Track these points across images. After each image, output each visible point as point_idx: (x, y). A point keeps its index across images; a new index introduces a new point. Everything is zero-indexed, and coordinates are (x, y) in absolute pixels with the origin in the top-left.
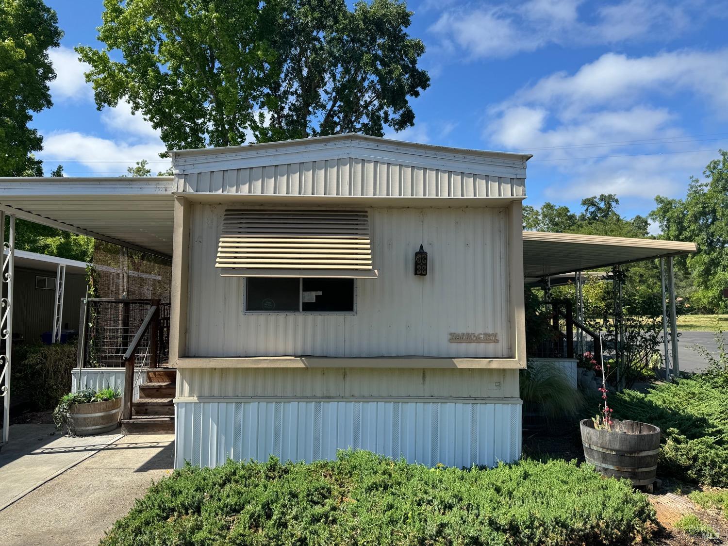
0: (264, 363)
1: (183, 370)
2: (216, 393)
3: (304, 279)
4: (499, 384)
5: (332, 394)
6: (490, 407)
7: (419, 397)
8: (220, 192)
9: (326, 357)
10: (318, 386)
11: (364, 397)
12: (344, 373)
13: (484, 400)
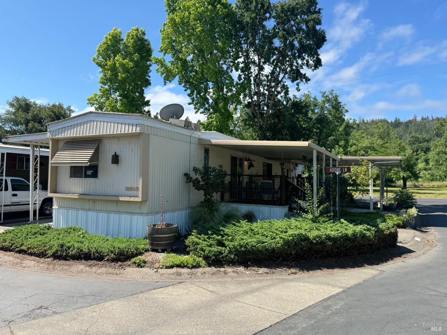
0: (69, 196)
1: (55, 197)
2: (63, 206)
3: (85, 166)
4: (140, 208)
5: (91, 209)
6: (136, 216)
7: (115, 212)
8: (57, 137)
9: (90, 195)
10: (88, 205)
11: (99, 210)
12: (94, 201)
13: (135, 213)
